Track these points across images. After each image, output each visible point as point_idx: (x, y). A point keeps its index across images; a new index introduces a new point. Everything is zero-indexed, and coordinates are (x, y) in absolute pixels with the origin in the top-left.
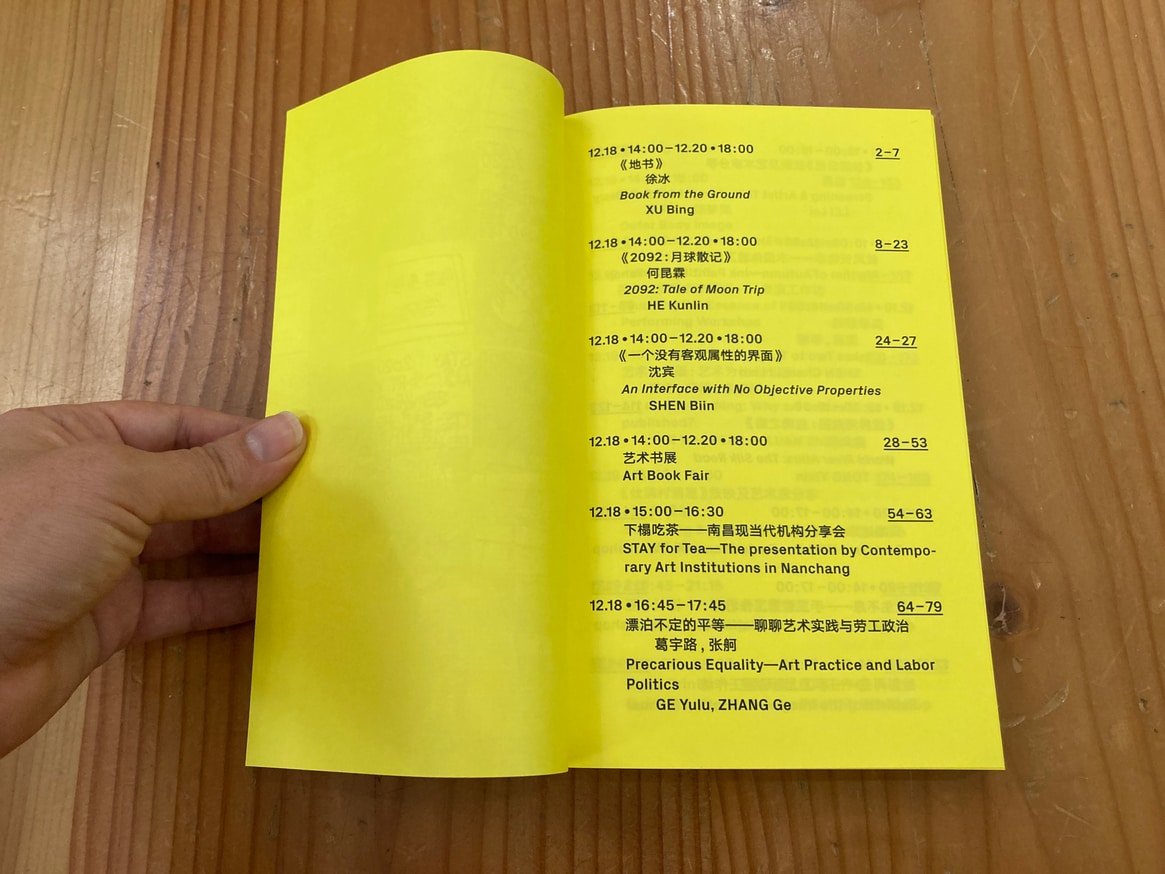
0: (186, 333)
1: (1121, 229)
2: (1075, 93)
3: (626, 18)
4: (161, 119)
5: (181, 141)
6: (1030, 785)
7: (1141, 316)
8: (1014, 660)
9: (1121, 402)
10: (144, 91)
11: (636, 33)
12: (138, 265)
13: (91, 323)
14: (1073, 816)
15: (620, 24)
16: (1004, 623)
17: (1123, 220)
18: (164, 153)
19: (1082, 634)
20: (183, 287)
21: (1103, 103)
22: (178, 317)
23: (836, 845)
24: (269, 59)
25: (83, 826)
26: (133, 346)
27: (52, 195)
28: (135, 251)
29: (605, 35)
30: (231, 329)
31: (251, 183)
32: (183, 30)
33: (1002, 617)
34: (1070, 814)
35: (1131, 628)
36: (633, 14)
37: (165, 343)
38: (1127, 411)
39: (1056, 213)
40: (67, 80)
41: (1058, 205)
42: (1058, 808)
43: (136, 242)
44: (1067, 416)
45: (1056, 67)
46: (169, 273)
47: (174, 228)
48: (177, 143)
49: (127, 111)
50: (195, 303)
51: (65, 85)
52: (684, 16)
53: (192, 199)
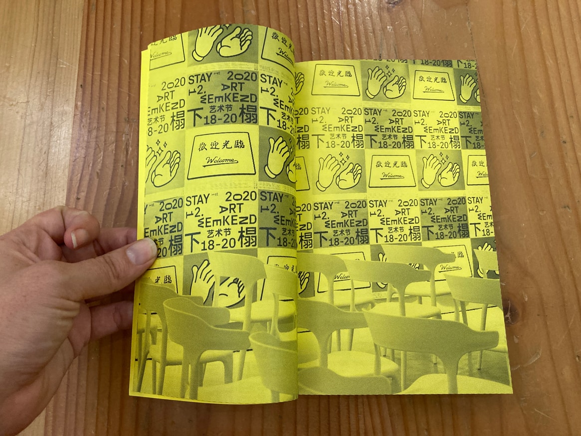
0: (98, 173)
1: (568, 119)
2: (544, 49)
3: (318, 11)
4: (83, 62)
5: (93, 74)
6: (522, 399)
7: (577, 163)
8: (514, 337)
9: (568, 207)
10: (74, 48)
11: (323, 18)
12: (72, 138)
13: (48, 168)
14: (543, 414)
15: (316, 14)
16: (510, 318)
17: (569, 114)
18: (84, 80)
19: (548, 323)
20: (95, 149)
21: (558, 55)
22: (93, 165)
23: (426, 429)
24: (137, 31)
26: (71, 180)
27: (28, 102)
28: (71, 130)
29: (308, 19)
30: (120, 171)
31: (129, 96)
32: (93, 16)
33: (508, 315)
34: (542, 413)
35: (572, 320)
36: (322, 9)
37: (87, 178)
38: (570, 211)
39: (535, 111)
40: (34, 42)
41: (536, 106)
42: (536, 410)
43: (71, 126)
44: (541, 213)
45: (535, 36)
46: (88, 142)
47: (90, 119)
48: (91, 75)
49: (65, 59)
50: (102, 157)
51: (33, 45)
52: (348, 9)
53: (99, 104)
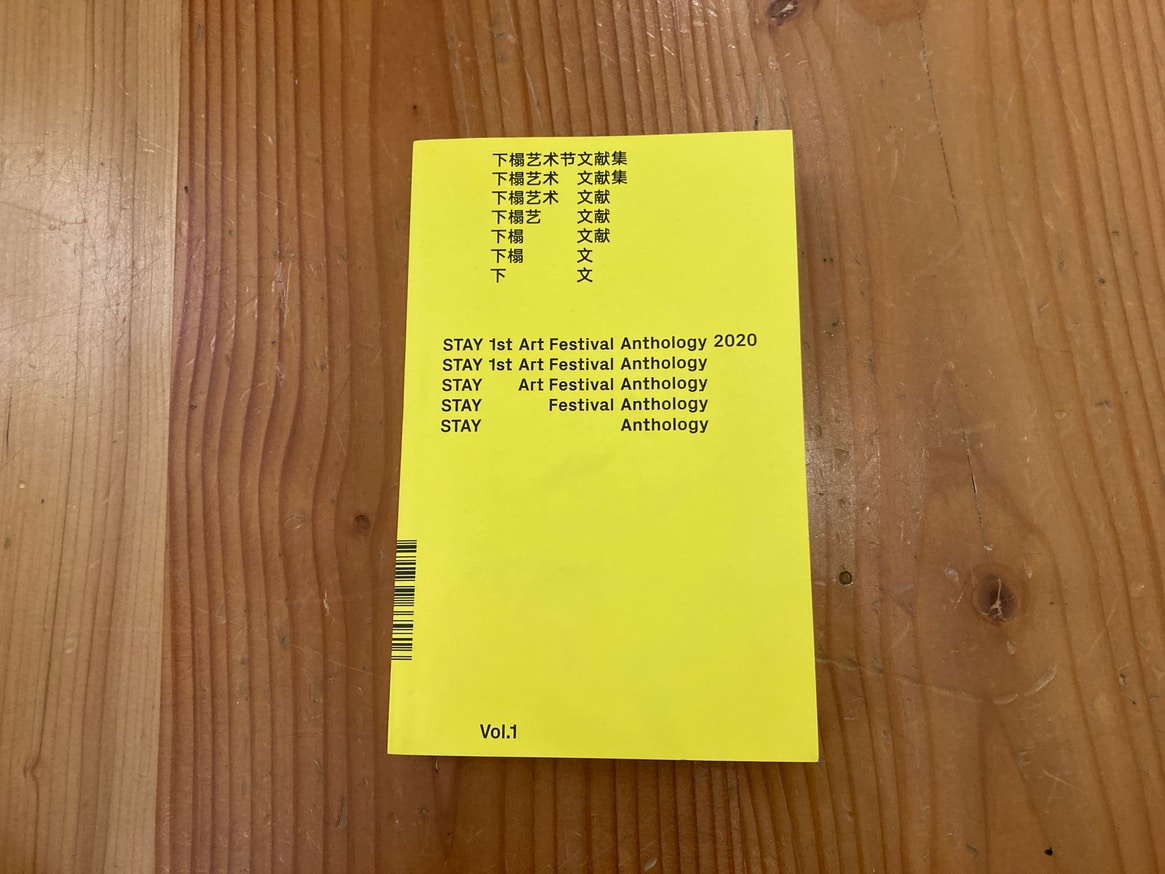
0: (227, 357)
1: (1108, 238)
2: (1066, 102)
4: (186, 144)
5: (207, 164)
6: (1022, 754)
7: (1126, 321)
8: (1008, 643)
9: (1107, 402)
10: (167, 115)
11: (646, 47)
13: (133, 349)
14: (1061, 780)
15: (632, 39)
16: (999, 610)
17: (1110, 228)
18: (192, 178)
19: (1069, 617)
20: (220, 311)
22: (218, 341)
23: (850, 813)
24: (288, 78)
25: (166, 824)
26: (176, 372)
27: (85, 221)
28: (172, 276)
29: (617, 50)
30: (271, 353)
31: (280, 206)
32: (200, 49)
33: (997, 605)
34: (1057, 779)
35: (1113, 611)
36: (644, 29)
37: (207, 367)
38: (1110, 410)
39: (1048, 222)
40: (88, 104)
41: (1049, 214)
42: (1047, 774)
44: (1058, 417)
45: (1049, 76)
46: (205, 298)
47: (207, 252)
48: (203, 167)
49: (152, 136)
50: (233, 327)
51: (87, 109)
52: (693, 29)
53: (223, 223)
